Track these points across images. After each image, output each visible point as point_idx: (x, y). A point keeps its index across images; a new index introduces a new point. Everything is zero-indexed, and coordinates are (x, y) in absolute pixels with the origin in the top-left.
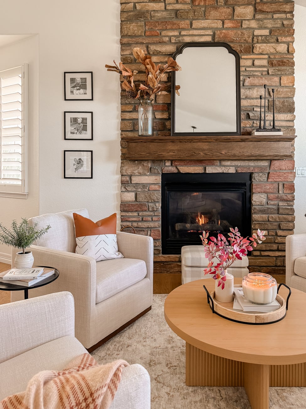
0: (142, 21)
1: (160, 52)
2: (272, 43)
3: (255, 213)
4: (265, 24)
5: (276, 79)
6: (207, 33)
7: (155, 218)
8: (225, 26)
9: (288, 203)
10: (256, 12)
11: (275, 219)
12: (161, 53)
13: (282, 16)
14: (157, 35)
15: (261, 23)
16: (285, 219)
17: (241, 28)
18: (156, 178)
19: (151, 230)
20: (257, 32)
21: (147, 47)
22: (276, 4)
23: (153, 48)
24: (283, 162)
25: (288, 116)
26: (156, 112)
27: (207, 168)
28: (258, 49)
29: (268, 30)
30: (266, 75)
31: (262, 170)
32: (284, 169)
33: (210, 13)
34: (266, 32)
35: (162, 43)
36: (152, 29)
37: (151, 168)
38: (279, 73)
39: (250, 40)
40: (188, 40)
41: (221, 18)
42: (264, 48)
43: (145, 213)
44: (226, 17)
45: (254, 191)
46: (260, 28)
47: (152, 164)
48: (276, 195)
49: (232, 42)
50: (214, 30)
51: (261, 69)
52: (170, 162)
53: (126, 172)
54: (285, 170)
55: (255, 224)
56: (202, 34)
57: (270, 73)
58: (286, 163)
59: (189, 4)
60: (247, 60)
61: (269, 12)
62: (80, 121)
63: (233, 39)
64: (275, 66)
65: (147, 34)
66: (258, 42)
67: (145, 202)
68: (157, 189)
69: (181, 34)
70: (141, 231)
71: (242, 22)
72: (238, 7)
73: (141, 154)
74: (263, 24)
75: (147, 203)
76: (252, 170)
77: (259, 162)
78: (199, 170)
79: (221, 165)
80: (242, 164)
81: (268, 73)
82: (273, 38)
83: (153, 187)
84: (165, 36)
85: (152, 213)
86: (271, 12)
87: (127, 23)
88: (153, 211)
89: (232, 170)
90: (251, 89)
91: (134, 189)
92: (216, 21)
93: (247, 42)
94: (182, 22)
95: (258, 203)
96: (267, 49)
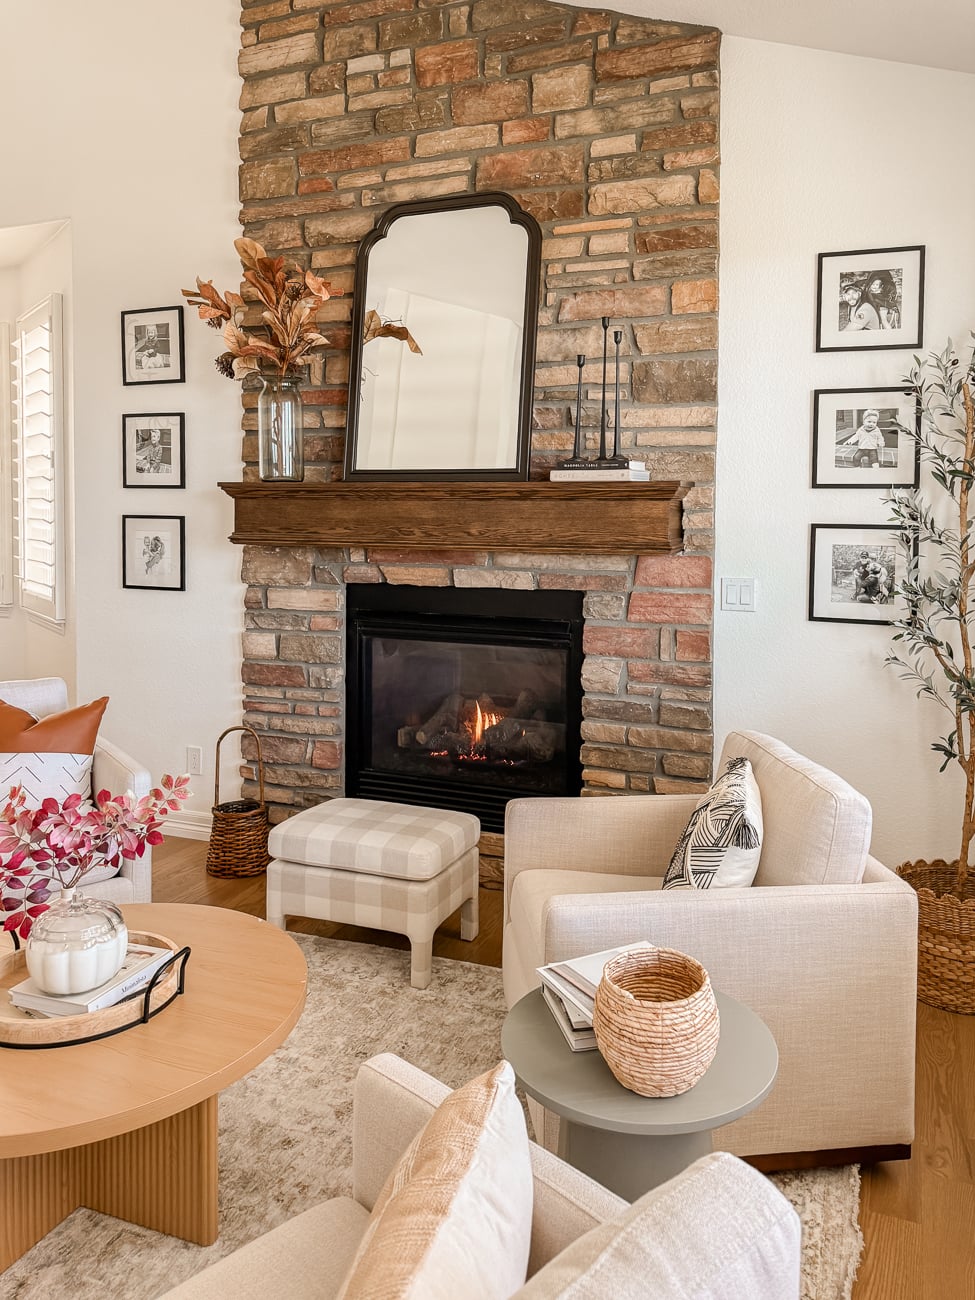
0: (288, 154)
1: (333, 237)
2: (646, 175)
3: (590, 715)
4: (624, 119)
5: (658, 293)
6: (455, 168)
7: (324, 710)
8: (507, 139)
9: (691, 691)
10: (597, 82)
11: (648, 741)
12: (335, 241)
13: (677, 85)
14: (324, 191)
15: (612, 115)
16: (678, 741)
17: (550, 137)
18: (326, 596)
19: (314, 742)
20: (599, 148)
21: (303, 228)
22: (657, 47)
23: (315, 227)
24: (674, 561)
25: (694, 414)
26: (325, 409)
27: (456, 571)
28: (600, 201)
29: (634, 136)
30: (625, 282)
31: (610, 583)
32: (679, 583)
33: (464, 107)
34: (626, 144)
35: (336, 210)
36: (314, 173)
37: (314, 567)
38: (668, 272)
39: (577, 174)
40: (403, 193)
41: (497, 117)
42: (617, 195)
43: (299, 693)
44: (509, 110)
45: (585, 649)
46: (610, 131)
47: (317, 556)
48: (652, 665)
49: (524, 186)
50: (475, 155)
51: (608, 265)
52: (362, 552)
53: (255, 577)
54: (682, 586)
55: (590, 750)
56: (440, 171)
57: (637, 276)
58: (684, 565)
59: (408, 86)
60: (568, 239)
61: (638, 77)
62: (156, 437)
63: (528, 179)
64: (655, 249)
65: (303, 188)
66: (601, 180)
67: (300, 661)
68: (329, 627)
69: (387, 179)
70: (292, 741)
71: (554, 120)
72: (541, 76)
73: (267, 531)
74: (617, 117)
75: (304, 666)
76: (581, 584)
77: (600, 559)
78: (437, 578)
79: (495, 566)
80: (551, 565)
81: (632, 277)
82: (646, 161)
83: (321, 621)
84: (347, 190)
85: (317, 694)
86: (644, 75)
87: (253, 165)
88: (319, 688)
89: (524, 582)
90: (579, 329)
91: (275, 626)
92: (481, 127)
93: (570, 183)
94: (387, 145)
95: (598, 686)
96: (631, 197)
